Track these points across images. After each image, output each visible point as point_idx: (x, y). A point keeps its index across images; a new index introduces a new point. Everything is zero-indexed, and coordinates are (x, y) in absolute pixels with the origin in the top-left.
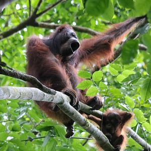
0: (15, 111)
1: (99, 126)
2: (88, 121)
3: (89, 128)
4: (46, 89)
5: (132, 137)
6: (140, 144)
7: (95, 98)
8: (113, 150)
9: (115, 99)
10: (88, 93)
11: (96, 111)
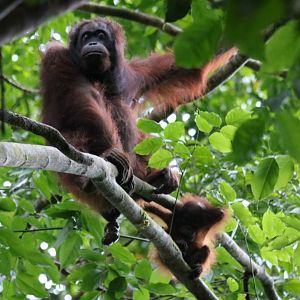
0: (8, 174)
1: (165, 226)
2: (148, 216)
3: (147, 229)
4: (76, 153)
5: (226, 247)
6: (240, 262)
7: (165, 171)
8: (188, 272)
9: (198, 164)
10: (152, 162)
11: (163, 195)
